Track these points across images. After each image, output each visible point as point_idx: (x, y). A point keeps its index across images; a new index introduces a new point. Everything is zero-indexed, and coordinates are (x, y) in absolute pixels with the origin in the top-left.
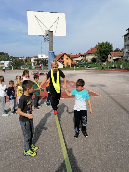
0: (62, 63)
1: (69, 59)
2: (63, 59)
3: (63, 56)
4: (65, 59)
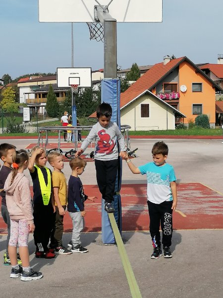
0: (172, 106)
1: (206, 87)
2: (174, 88)
3: (175, 71)
4: (183, 88)
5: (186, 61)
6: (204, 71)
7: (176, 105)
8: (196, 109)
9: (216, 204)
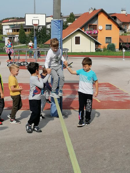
1: (114, 27)
5: (102, 11)
6: (113, 18)
7: (96, 37)
8: (108, 40)
9: (118, 95)
